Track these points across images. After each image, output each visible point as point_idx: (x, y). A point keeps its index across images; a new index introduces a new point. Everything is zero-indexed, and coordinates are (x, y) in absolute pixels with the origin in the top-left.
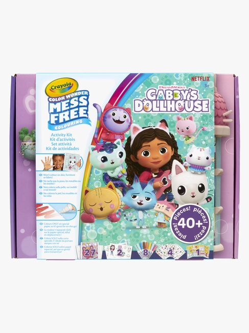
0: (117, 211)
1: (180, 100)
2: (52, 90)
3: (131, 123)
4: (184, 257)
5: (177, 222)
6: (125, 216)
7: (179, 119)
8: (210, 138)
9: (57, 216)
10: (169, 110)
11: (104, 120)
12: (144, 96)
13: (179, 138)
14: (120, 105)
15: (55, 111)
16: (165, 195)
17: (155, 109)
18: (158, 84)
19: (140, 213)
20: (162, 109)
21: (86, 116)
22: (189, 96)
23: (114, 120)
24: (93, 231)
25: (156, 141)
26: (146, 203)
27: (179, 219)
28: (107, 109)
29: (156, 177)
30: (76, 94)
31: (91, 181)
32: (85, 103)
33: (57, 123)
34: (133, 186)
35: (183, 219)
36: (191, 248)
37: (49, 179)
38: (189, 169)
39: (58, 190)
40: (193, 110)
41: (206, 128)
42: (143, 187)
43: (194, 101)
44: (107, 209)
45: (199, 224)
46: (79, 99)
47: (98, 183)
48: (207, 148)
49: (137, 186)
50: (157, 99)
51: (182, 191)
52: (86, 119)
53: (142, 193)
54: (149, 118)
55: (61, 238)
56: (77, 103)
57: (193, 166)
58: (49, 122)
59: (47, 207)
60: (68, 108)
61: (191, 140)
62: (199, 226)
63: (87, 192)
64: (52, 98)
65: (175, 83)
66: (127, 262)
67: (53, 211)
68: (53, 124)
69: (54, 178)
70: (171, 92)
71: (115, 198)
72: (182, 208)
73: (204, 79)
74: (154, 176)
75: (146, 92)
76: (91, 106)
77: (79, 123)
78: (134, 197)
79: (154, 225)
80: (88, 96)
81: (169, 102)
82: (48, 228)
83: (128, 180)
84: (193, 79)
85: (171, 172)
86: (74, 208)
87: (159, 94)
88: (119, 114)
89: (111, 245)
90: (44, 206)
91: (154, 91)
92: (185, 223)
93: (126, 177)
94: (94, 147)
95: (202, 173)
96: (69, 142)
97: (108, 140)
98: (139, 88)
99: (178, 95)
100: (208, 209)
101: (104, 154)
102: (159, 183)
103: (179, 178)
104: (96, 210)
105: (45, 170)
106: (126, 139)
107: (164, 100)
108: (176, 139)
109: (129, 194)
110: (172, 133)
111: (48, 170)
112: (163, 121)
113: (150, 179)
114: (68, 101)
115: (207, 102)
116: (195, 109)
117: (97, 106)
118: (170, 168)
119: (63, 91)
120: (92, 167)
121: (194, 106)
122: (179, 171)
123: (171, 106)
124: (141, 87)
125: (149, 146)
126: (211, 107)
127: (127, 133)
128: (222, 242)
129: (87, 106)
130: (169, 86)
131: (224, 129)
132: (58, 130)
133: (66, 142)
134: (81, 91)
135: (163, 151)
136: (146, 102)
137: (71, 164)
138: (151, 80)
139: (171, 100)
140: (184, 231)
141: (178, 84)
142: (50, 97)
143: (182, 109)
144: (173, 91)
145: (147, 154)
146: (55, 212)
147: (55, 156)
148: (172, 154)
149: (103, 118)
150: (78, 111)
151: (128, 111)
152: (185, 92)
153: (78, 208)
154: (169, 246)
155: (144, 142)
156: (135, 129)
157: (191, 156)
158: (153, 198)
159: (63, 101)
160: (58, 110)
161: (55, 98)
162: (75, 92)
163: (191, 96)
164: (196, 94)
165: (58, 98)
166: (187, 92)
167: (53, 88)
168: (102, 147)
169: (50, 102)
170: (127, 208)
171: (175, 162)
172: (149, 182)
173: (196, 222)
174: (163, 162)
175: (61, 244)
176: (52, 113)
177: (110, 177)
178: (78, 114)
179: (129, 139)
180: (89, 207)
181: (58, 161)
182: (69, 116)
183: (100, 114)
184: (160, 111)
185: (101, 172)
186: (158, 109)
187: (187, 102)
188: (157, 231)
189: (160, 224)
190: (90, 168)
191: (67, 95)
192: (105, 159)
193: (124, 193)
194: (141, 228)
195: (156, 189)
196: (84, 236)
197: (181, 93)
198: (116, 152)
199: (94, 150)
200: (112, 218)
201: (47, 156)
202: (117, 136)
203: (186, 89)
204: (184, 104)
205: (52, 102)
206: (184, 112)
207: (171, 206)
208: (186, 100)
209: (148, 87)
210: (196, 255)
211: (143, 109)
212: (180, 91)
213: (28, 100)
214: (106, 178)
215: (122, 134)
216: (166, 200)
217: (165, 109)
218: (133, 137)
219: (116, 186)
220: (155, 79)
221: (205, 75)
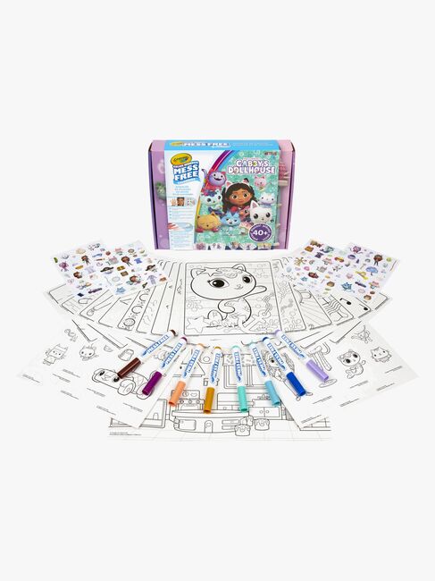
0: (217, 227)
1: (257, 167)
2: (175, 160)
3: (226, 180)
4: (256, 249)
6: (222, 229)
7: (256, 178)
8: (275, 188)
9: (181, 229)
10: (250, 172)
11: (209, 179)
12: (234, 164)
13: (255, 188)
14: (219, 169)
15: (178, 173)
16: (247, 219)
18: (243, 157)
19: (231, 228)
23: (215, 178)
24: (203, 237)
25: (241, 190)
26: (234, 223)
28: (210, 172)
31: (201, 211)
33: (179, 180)
34: (227, 214)
36: (261, 245)
37: (175, 211)
39: (181, 216)
41: (273, 183)
42: (233, 215)
43: (266, 167)
44: (211, 226)
47: (205, 213)
48: (273, 194)
49: (229, 214)
50: (243, 166)
51: (256, 216)
52: (197, 178)
53: (232, 218)
54: (237, 177)
55: (184, 240)
57: (264, 204)
59: (175, 225)
61: (263, 190)
63: (198, 217)
65: (254, 156)
66: (223, 250)
67: (178, 227)
69: (179, 210)
71: (216, 220)
73: (273, 154)
74: (240, 209)
75: (235, 162)
76: (200, 170)
78: (227, 220)
79: (239, 234)
81: (250, 168)
82: (176, 235)
84: (266, 154)
85: (250, 207)
86: (191, 226)
87: (244, 163)
88: (218, 175)
89: (213, 243)
90: (173, 224)
94: (203, 193)
95: (269, 208)
96: (187, 191)
97: (211, 190)
98: (231, 159)
99: (256, 164)
100: (272, 226)
101: (209, 197)
102: (242, 213)
103: (255, 210)
104: (204, 227)
105: (172, 205)
107: (247, 167)
108: (253, 189)
109: (224, 218)
110: (251, 186)
111: (174, 206)
112: (246, 179)
113: (237, 210)
117: (204, 170)
118: (250, 205)
119: (182, 161)
122: (255, 206)
125: (237, 193)
128: (279, 241)
130: (250, 158)
131: (284, 182)
132: (180, 184)
133: (185, 191)
135: (246, 195)
137: (189, 202)
138: (239, 155)
139: (252, 167)
140: (257, 237)
141: (256, 157)
144: (253, 161)
145: (235, 197)
146: (180, 227)
147: (178, 198)
148: (250, 197)
149: (208, 177)
151: (224, 173)
153: (194, 225)
154: (248, 244)
155: (233, 191)
156: (228, 183)
157: (262, 198)
158: (239, 220)
163: (264, 164)
164: (268, 163)
166: (261, 162)
168: (208, 193)
170: (223, 225)
171: (253, 201)
172: (236, 212)
174: (245, 201)
175: (184, 243)
179: (225, 189)
180: (200, 225)
181: (180, 201)
183: (206, 175)
184: (244, 173)
188: (240, 237)
189: (242, 233)
190: (200, 205)
192: (209, 200)
193: (221, 218)
194: (231, 235)
195: (241, 216)
196: (197, 239)
197: (258, 162)
198: (216, 196)
199: (202, 195)
200: (213, 230)
201: (174, 198)
202: (217, 187)
203: (261, 160)
204: (260, 169)
206: (259, 174)
207: (249, 224)
208: (261, 167)
209: (237, 159)
210: (263, 248)
211: (233, 172)
213: (160, 166)
214: (210, 210)
215: (220, 186)
216: (246, 221)
217: (247, 172)
218: (227, 188)
220: (241, 154)
221: (274, 151)
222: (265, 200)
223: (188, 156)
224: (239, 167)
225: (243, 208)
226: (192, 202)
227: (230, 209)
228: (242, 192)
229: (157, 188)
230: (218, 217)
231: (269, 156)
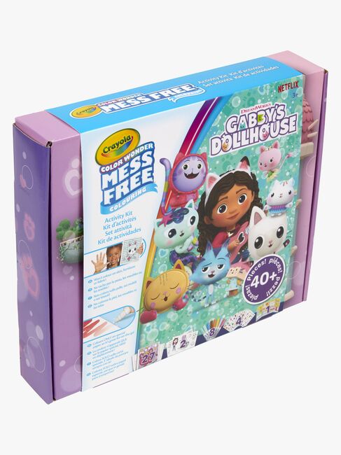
0: (184, 294)
1: (265, 123)
2: (104, 154)
3: (206, 174)
4: (253, 320)
5: (250, 282)
6: (193, 297)
7: (262, 150)
8: (295, 166)
9: (111, 328)
10: (252, 141)
11: (174, 179)
12: (222, 130)
13: (261, 176)
15: (110, 185)
18: (239, 108)
19: (211, 286)
21: (151, 179)
22: (275, 114)
23: (186, 175)
24: (155, 329)
25: (236, 188)
26: (218, 272)
27: (252, 278)
28: (178, 161)
29: (231, 237)
30: (137, 151)
31: (155, 267)
32: (149, 161)
33: (113, 201)
34: (205, 257)
35: (257, 277)
36: (262, 307)
37: (101, 284)
38: (269, 213)
39: (113, 294)
40: (279, 133)
41: (291, 154)
42: (216, 253)
43: (281, 120)
44: (172, 297)
45: (274, 275)
46: (141, 157)
47: (163, 267)
48: (291, 180)
49: (209, 254)
50: (239, 130)
52: (151, 184)
53: (215, 261)
54: (228, 160)
55: (114, 354)
56: (139, 163)
57: (274, 208)
58: (102, 204)
59: (98, 321)
60: (127, 175)
61: (274, 175)
62: (273, 279)
63: (149, 283)
64: (105, 166)
65: (259, 101)
66: (193, 351)
67: (105, 323)
68: (108, 205)
69: (109, 280)
70: (255, 116)
72: (257, 265)
73: (293, 86)
74: (230, 235)
75: (225, 124)
76: (157, 164)
77: (143, 193)
78: (206, 269)
79: (225, 296)
80: (153, 150)
81: (252, 130)
82: (99, 348)
83: (198, 251)
84: (280, 89)
85: (249, 224)
86: (132, 311)
87: (241, 121)
88: (193, 165)
89: (174, 338)
90: (93, 321)
92: (259, 280)
93: (197, 247)
94: (160, 220)
95: (282, 214)
96: (128, 224)
97: (177, 206)
98: (217, 120)
99: (263, 118)
101: (173, 225)
102: (234, 243)
103: (257, 226)
104: (160, 303)
105: (96, 272)
106: (200, 197)
107: (246, 129)
108: (257, 179)
110: (254, 172)
111: (100, 272)
112: (245, 159)
113: (225, 240)
114: (127, 165)
117: (165, 162)
118: (249, 220)
119: (120, 151)
120: (157, 249)
122: (258, 219)
124: (220, 117)
125: (227, 198)
126: (299, 124)
127: (202, 189)
128: (293, 287)
129: (152, 165)
130: (252, 107)
131: (307, 147)
132: (114, 211)
133: (124, 225)
134: (143, 145)
135: (242, 199)
137: (131, 253)
138: (231, 104)
139: (254, 127)
140: (257, 290)
141: (263, 102)
142: (102, 166)
144: (257, 113)
145: (223, 209)
146: (109, 323)
147: (109, 249)
148: (251, 200)
149: (172, 176)
150: (140, 176)
151: (203, 157)
152: (270, 110)
153: (137, 307)
154: (238, 314)
155: (220, 195)
156: (212, 179)
157: (272, 196)
159: (121, 166)
160: (114, 182)
161: (109, 165)
162: (136, 148)
163: (277, 114)
164: (283, 111)
165: (113, 164)
166: (273, 110)
167: (106, 150)
168: (171, 217)
169: (102, 173)
170: (196, 286)
171: (256, 209)
172: (223, 245)
173: (270, 274)
175: (113, 361)
176: (106, 189)
177: (178, 254)
178: (141, 180)
180: (150, 302)
181: (113, 256)
182: (129, 186)
183: (168, 171)
184: (241, 146)
185: (168, 252)
186: (239, 144)
187: (272, 124)
188: (227, 303)
189: (231, 293)
190: (154, 251)
191: (126, 156)
192: (173, 232)
193: (193, 269)
194: (210, 305)
195: (231, 251)
196: (143, 341)
197: (266, 114)
198: (187, 218)
199: (159, 224)
200: (177, 306)
201: (99, 253)
202: (189, 197)
203: (272, 106)
204: (269, 128)
205: (106, 173)
206: (269, 139)
207: (246, 266)
208: (272, 122)
209: (228, 116)
210: (265, 313)
211: (222, 148)
212: (265, 111)
214: (174, 257)
215: (194, 192)
216: (241, 260)
217: (247, 142)
218: (208, 191)
219: (185, 263)
220: (236, 101)
221: (293, 80)
223: (132, 134)
224: (231, 134)
225: (235, 232)
226: (138, 248)
227: (212, 241)
228: (237, 193)
229: (61, 239)
230: (187, 269)
231: (286, 92)
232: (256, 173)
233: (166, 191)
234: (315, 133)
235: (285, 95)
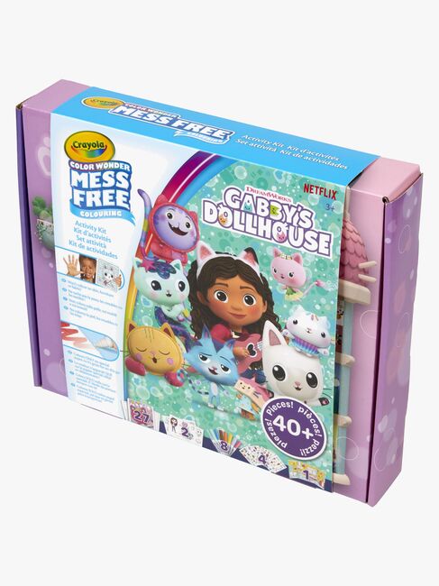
0: (178, 371)
1: (280, 221)
2: (74, 147)
3: (197, 239)
4: (285, 473)
5: (273, 418)
6: (190, 382)
7: (277, 254)
8: (328, 303)
10: (261, 233)
11: (155, 223)
12: (219, 196)
13: (276, 288)
14: (180, 202)
16: (253, 371)
17: (237, 225)
18: (245, 182)
19: (213, 385)
20: (249, 229)
21: (126, 206)
22: (296, 218)
23: (170, 225)
24: (144, 388)
26: (221, 374)
27: (275, 414)
28: (160, 205)
29: (237, 339)
30: (111, 165)
31: (137, 312)
32: (125, 184)
33: (83, 206)
34: (201, 341)
35: (280, 417)
36: (296, 464)
37: (76, 291)
38: (291, 342)
39: (90, 311)
40: (302, 245)
41: (323, 284)
42: (218, 348)
43: (306, 230)
44: (163, 363)
45: (308, 434)
46: (115, 174)
47: (147, 320)
48: (324, 319)
49: (207, 343)
50: (242, 209)
52: (126, 211)
54: (228, 239)
55: (99, 382)
56: (113, 180)
57: (298, 340)
58: (72, 201)
59: (75, 331)
60: (99, 186)
61: (298, 296)
62: (308, 438)
63: (132, 327)
64: (76, 162)
65: (274, 188)
67: (84, 340)
68: (78, 206)
69: (84, 292)
70: (267, 204)
72: (280, 401)
73: (327, 194)
74: (235, 336)
75: (223, 192)
76: (134, 192)
77: (117, 216)
78: (204, 359)
79: (236, 411)
80: (130, 173)
81: (261, 220)
82: (79, 362)
83: (193, 329)
84: (307, 188)
85: (261, 339)
86: (114, 346)
87: (246, 200)
88: (179, 219)
89: (171, 416)
90: (71, 327)
91: (238, 194)
92: (285, 424)
93: (190, 323)
94: (141, 261)
95: (313, 357)
96: (102, 242)
97: (162, 257)
98: (213, 181)
99: (278, 212)
100: (323, 415)
101: (156, 277)
102: (241, 350)
103: (275, 353)
105: (69, 274)
106: (190, 263)
107: (253, 215)
108: (270, 287)
109: (195, 351)
110: (265, 275)
111: (73, 276)
112: (250, 250)
113: (228, 338)
114: (99, 174)
115: (327, 238)
116: (306, 245)
117: (144, 194)
118: (261, 333)
121: (305, 240)
122: (274, 341)
123: (265, 227)
124: (216, 180)
125: (227, 285)
126: (334, 250)
127: (191, 254)
128: (347, 471)
129: (129, 190)
130: (263, 191)
131: (359, 291)
132: (84, 217)
133: (98, 241)
134: (119, 162)
135: (250, 301)
136: (223, 210)
137: (107, 277)
138: (233, 173)
139: (265, 218)
140: (284, 436)
141: (279, 191)
142: (71, 160)
143: (284, 239)
144: (269, 202)
145: (222, 297)
146: (88, 342)
147: (82, 258)
148: (263, 309)
149: (153, 217)
150: (114, 195)
151: (193, 216)
152: (290, 209)
153: (121, 348)
154: (261, 450)
155: (218, 276)
156: (205, 250)
157: (295, 322)
158: (233, 372)
159: (92, 171)
160: (85, 185)
161: (79, 163)
162: (109, 161)
163: (300, 219)
164: (310, 219)
165: (83, 164)
166: (293, 210)
167: (76, 145)
168: (153, 264)
169: (72, 169)
171: (269, 325)
172: (226, 343)
173: (303, 428)
174: (250, 319)
175: (99, 390)
176: (75, 187)
177: (165, 315)
178: (115, 200)
179: (195, 265)
180: (136, 352)
181: (87, 267)
182: (101, 199)
183: (148, 209)
184: (245, 231)
185: (152, 305)
186: (242, 228)
187: (292, 228)
188: (240, 422)
189: (245, 414)
190: (135, 295)
191: (98, 163)
192: (157, 286)
193: (188, 347)
194: (215, 408)
195: (238, 358)
196: (131, 391)
197: (283, 209)
198: (174, 280)
199: (140, 265)
200: (170, 377)
201: (71, 254)
202: (175, 255)
203: (292, 203)
204: (288, 231)
205: (75, 169)
206: (286, 244)
207: (261, 391)
208: (291, 224)
209: (228, 184)
210: (303, 477)
211: (218, 219)
212: (282, 204)
213: (41, 153)
214: (160, 316)
215: (183, 253)
216: (254, 379)
217: (254, 231)
218: (201, 263)
219: (176, 333)
220: (241, 172)
221: (330, 186)
222: (300, 330)
223: (106, 142)
224: (233, 210)
225: (243, 338)
226: (115, 276)
227: (210, 328)
228: (241, 288)
229: (38, 215)
230: (179, 341)
231: (315, 197)
232: (270, 279)
233: (145, 230)
234: (374, 279)
235: (313, 199)
